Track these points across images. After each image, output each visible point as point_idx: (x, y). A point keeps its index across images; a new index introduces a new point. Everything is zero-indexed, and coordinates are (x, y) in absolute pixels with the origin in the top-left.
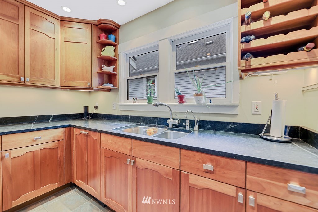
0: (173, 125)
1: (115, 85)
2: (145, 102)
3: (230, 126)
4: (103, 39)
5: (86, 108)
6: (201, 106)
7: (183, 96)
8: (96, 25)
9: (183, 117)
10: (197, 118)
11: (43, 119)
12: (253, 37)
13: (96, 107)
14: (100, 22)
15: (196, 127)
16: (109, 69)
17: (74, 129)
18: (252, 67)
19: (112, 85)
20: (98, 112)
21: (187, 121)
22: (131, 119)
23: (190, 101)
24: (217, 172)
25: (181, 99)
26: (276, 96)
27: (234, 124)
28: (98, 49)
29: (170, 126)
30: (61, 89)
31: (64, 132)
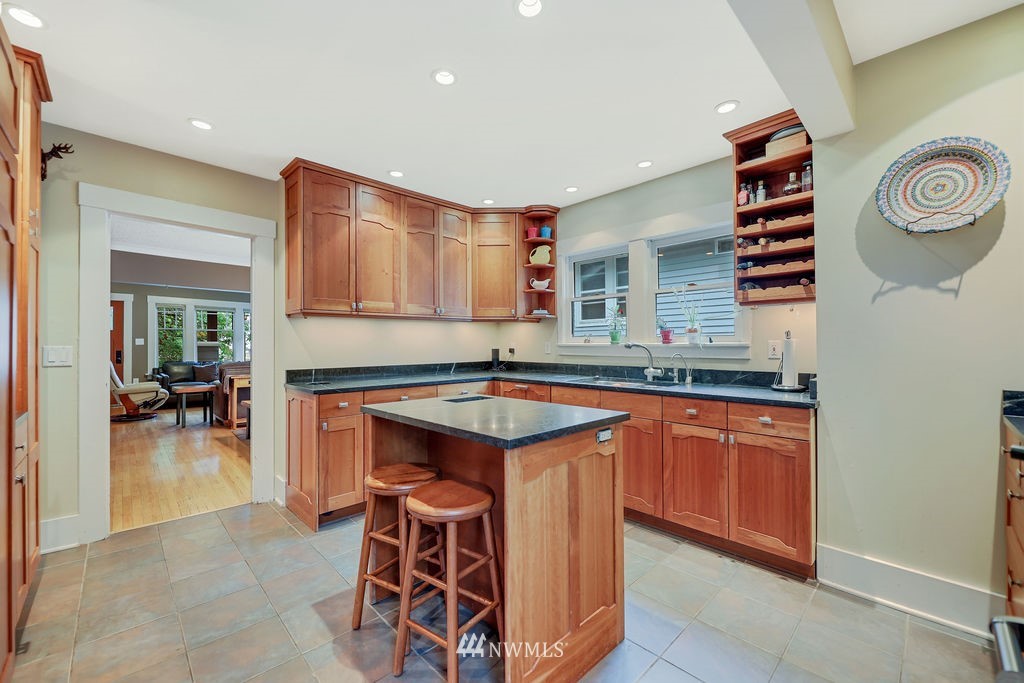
0: (654, 377)
1: (553, 312)
2: (607, 341)
3: (738, 377)
4: (533, 237)
5: (496, 352)
6: (695, 347)
7: (669, 332)
8: (523, 214)
9: (668, 366)
10: (690, 366)
11: (445, 368)
12: (750, 264)
13: (512, 351)
14: (529, 209)
15: (689, 379)
16: (541, 285)
17: (501, 383)
18: (750, 300)
19: (546, 312)
20: (516, 358)
21: (676, 370)
22: (581, 369)
23: (681, 340)
24: (701, 417)
25: (666, 337)
26: (788, 333)
27: (744, 373)
28: (525, 252)
29: (650, 379)
30: (473, 321)
31: (488, 387)
